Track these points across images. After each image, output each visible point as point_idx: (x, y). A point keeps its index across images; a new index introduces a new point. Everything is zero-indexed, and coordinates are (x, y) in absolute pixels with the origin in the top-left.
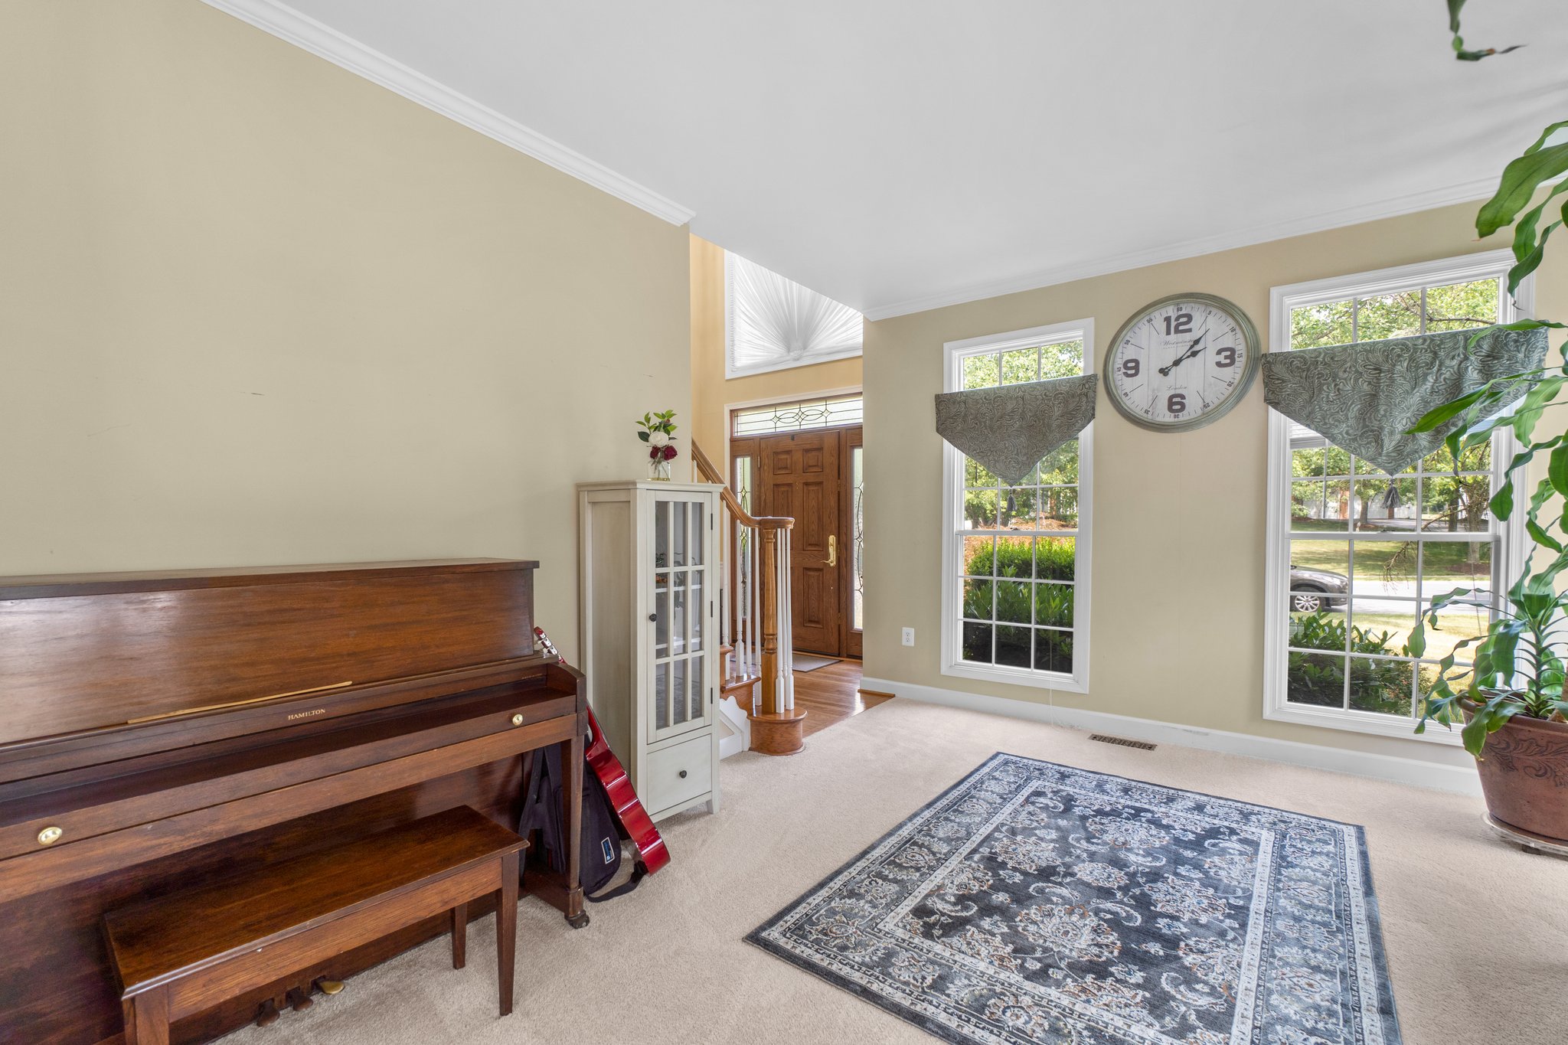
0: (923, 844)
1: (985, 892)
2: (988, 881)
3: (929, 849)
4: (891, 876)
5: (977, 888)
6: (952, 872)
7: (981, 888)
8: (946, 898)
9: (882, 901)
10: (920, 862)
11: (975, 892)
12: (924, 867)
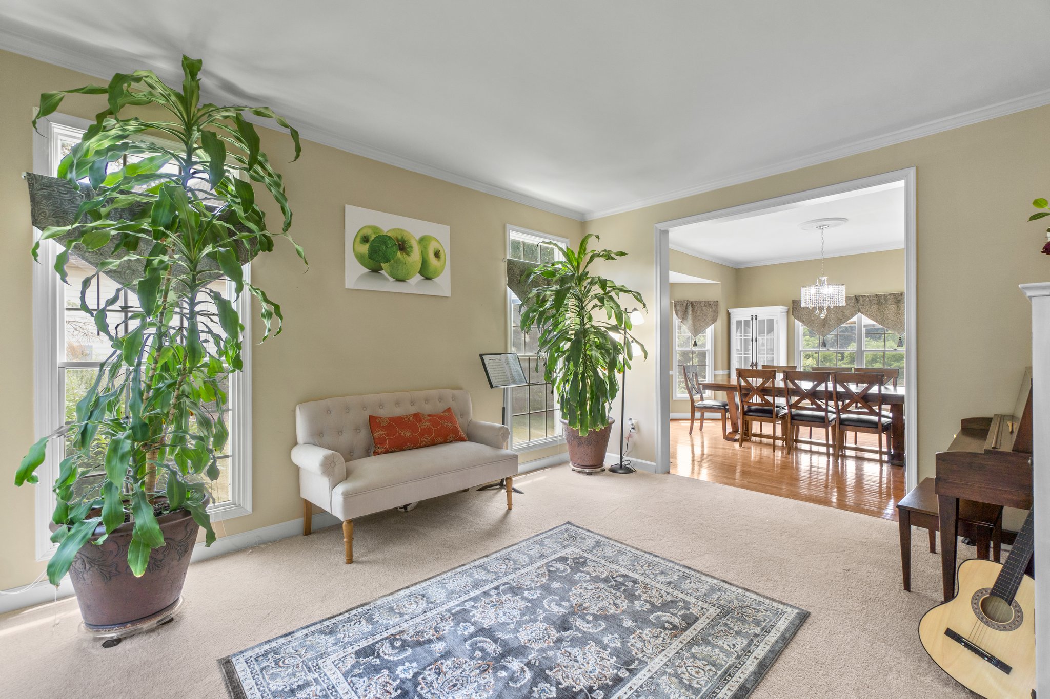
0: (688, 690)
1: (639, 628)
2: (634, 638)
3: (681, 681)
4: (717, 650)
5: (645, 632)
6: (663, 650)
7: (641, 632)
8: (671, 627)
9: (722, 628)
10: (690, 665)
11: (648, 629)
12: (687, 658)
